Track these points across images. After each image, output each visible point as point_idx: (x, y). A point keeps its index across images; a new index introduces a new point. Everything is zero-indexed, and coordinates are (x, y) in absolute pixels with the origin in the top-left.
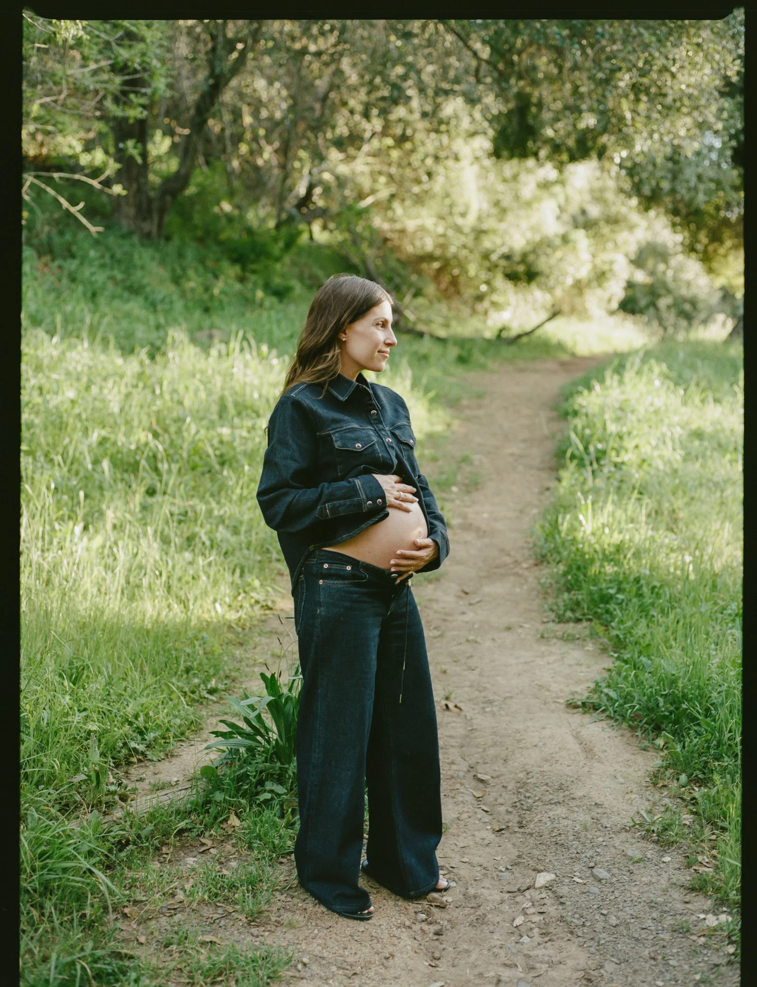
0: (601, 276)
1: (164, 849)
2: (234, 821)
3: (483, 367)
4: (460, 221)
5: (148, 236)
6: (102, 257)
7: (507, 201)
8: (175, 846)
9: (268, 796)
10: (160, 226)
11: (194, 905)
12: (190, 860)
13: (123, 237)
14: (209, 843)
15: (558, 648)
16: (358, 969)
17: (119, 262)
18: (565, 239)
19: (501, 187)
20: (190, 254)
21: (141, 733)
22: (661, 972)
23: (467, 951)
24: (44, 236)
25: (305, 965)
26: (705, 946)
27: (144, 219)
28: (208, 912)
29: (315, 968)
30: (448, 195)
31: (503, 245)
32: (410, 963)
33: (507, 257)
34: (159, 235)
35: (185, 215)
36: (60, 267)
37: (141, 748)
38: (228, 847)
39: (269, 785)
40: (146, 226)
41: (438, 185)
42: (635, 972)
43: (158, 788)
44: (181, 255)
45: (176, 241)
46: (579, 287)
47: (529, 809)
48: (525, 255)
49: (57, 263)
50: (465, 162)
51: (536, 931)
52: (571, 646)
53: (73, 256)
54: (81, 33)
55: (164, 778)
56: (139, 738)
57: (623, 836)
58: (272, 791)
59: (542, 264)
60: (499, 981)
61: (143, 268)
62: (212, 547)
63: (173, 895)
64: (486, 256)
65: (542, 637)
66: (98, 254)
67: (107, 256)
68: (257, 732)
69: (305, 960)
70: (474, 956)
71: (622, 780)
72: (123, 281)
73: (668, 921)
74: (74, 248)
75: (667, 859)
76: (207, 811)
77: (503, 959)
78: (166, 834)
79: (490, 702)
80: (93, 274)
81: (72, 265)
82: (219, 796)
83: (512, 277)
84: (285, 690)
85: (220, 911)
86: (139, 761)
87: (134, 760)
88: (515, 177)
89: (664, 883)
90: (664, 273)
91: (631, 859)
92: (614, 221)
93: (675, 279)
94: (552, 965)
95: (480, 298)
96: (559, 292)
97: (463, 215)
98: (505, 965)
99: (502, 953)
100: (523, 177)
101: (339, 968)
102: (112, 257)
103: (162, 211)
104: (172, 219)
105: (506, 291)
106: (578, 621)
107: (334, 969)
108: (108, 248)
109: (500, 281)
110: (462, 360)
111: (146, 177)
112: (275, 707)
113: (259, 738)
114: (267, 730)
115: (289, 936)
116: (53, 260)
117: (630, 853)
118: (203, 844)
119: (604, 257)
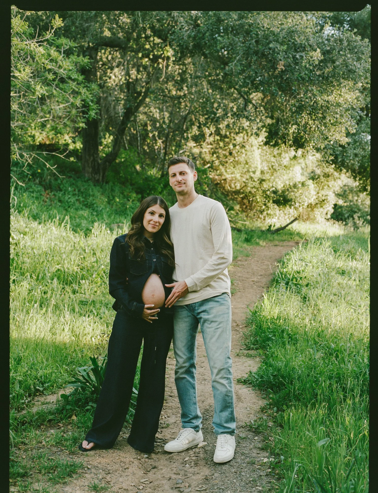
0: (322, 202)
1: (42, 427)
2: (74, 417)
3: (258, 244)
4: (252, 175)
5: (98, 181)
6: (75, 190)
7: (276, 166)
8: (46, 426)
9: (89, 407)
10: (103, 177)
11: (49, 446)
12: (52, 431)
13: (85, 182)
14: (61, 425)
15: (244, 359)
16: (111, 472)
17: (82, 193)
18: (303, 184)
19: (273, 159)
20: (117, 189)
21: (43, 384)
22: (237, 477)
23: (161, 469)
24: (47, 181)
25: (89, 469)
26: (259, 469)
27: (96, 173)
28: (54, 449)
29: (93, 470)
30: (247, 163)
31: (273, 187)
32: (135, 471)
33: (275, 192)
34: (103, 181)
35: (117, 172)
36: (54, 195)
37: (41, 389)
38: (69, 427)
39: (90, 404)
40: (97, 177)
41: (242, 158)
42: (226, 477)
43: (43, 404)
44: (112, 190)
45: (111, 184)
46: (311, 207)
47: (206, 420)
48: (283, 192)
49: (53, 193)
50: (255, 148)
51: (193, 463)
52: (249, 359)
53: (61, 190)
54: (45, 92)
55: (48, 401)
56: (41, 386)
57: (241, 429)
58: (92, 406)
59: (291, 195)
60: (170, 479)
61: (93, 196)
62: (97, 315)
63: (41, 443)
64: (264, 192)
65: (238, 355)
66: (73, 189)
67: (77, 190)
68: (87, 381)
69: (89, 467)
70: (163, 471)
71: (248, 409)
72: (83, 201)
73: (248, 459)
74: (61, 186)
75: (256, 438)
76: (62, 413)
77: (174, 471)
78: (44, 421)
79: (205, 380)
80: (69, 198)
81: (60, 194)
82: (68, 407)
83: (277, 202)
84: (100, 365)
85: (59, 449)
86: (40, 395)
87: (38, 394)
88: (280, 154)
89: (251, 446)
90: (357, 200)
91: (240, 437)
92: (327, 176)
93: (362, 204)
94: (194, 474)
95: (262, 212)
96: (301, 209)
97: (254, 172)
98: (175, 473)
99: (175, 469)
100: (283, 155)
101: (103, 471)
102: (79, 191)
103: (104, 170)
104: (109, 174)
105: (274, 209)
106: (257, 349)
107: (101, 471)
108: (77, 187)
109: (270, 204)
110: (247, 240)
111: (98, 154)
112: (95, 371)
113: (88, 384)
114: (92, 381)
115: (85, 459)
116: (51, 192)
117: (241, 435)
118: (59, 426)
119: (322, 192)
